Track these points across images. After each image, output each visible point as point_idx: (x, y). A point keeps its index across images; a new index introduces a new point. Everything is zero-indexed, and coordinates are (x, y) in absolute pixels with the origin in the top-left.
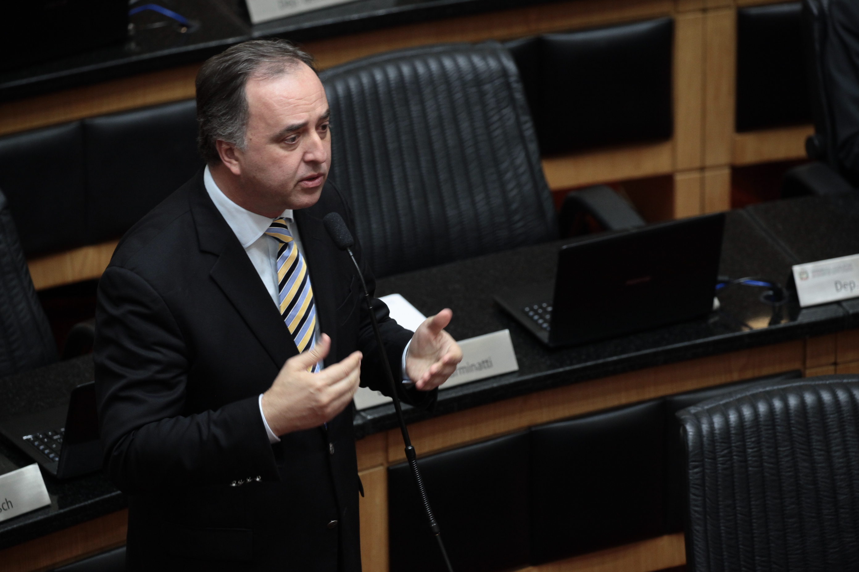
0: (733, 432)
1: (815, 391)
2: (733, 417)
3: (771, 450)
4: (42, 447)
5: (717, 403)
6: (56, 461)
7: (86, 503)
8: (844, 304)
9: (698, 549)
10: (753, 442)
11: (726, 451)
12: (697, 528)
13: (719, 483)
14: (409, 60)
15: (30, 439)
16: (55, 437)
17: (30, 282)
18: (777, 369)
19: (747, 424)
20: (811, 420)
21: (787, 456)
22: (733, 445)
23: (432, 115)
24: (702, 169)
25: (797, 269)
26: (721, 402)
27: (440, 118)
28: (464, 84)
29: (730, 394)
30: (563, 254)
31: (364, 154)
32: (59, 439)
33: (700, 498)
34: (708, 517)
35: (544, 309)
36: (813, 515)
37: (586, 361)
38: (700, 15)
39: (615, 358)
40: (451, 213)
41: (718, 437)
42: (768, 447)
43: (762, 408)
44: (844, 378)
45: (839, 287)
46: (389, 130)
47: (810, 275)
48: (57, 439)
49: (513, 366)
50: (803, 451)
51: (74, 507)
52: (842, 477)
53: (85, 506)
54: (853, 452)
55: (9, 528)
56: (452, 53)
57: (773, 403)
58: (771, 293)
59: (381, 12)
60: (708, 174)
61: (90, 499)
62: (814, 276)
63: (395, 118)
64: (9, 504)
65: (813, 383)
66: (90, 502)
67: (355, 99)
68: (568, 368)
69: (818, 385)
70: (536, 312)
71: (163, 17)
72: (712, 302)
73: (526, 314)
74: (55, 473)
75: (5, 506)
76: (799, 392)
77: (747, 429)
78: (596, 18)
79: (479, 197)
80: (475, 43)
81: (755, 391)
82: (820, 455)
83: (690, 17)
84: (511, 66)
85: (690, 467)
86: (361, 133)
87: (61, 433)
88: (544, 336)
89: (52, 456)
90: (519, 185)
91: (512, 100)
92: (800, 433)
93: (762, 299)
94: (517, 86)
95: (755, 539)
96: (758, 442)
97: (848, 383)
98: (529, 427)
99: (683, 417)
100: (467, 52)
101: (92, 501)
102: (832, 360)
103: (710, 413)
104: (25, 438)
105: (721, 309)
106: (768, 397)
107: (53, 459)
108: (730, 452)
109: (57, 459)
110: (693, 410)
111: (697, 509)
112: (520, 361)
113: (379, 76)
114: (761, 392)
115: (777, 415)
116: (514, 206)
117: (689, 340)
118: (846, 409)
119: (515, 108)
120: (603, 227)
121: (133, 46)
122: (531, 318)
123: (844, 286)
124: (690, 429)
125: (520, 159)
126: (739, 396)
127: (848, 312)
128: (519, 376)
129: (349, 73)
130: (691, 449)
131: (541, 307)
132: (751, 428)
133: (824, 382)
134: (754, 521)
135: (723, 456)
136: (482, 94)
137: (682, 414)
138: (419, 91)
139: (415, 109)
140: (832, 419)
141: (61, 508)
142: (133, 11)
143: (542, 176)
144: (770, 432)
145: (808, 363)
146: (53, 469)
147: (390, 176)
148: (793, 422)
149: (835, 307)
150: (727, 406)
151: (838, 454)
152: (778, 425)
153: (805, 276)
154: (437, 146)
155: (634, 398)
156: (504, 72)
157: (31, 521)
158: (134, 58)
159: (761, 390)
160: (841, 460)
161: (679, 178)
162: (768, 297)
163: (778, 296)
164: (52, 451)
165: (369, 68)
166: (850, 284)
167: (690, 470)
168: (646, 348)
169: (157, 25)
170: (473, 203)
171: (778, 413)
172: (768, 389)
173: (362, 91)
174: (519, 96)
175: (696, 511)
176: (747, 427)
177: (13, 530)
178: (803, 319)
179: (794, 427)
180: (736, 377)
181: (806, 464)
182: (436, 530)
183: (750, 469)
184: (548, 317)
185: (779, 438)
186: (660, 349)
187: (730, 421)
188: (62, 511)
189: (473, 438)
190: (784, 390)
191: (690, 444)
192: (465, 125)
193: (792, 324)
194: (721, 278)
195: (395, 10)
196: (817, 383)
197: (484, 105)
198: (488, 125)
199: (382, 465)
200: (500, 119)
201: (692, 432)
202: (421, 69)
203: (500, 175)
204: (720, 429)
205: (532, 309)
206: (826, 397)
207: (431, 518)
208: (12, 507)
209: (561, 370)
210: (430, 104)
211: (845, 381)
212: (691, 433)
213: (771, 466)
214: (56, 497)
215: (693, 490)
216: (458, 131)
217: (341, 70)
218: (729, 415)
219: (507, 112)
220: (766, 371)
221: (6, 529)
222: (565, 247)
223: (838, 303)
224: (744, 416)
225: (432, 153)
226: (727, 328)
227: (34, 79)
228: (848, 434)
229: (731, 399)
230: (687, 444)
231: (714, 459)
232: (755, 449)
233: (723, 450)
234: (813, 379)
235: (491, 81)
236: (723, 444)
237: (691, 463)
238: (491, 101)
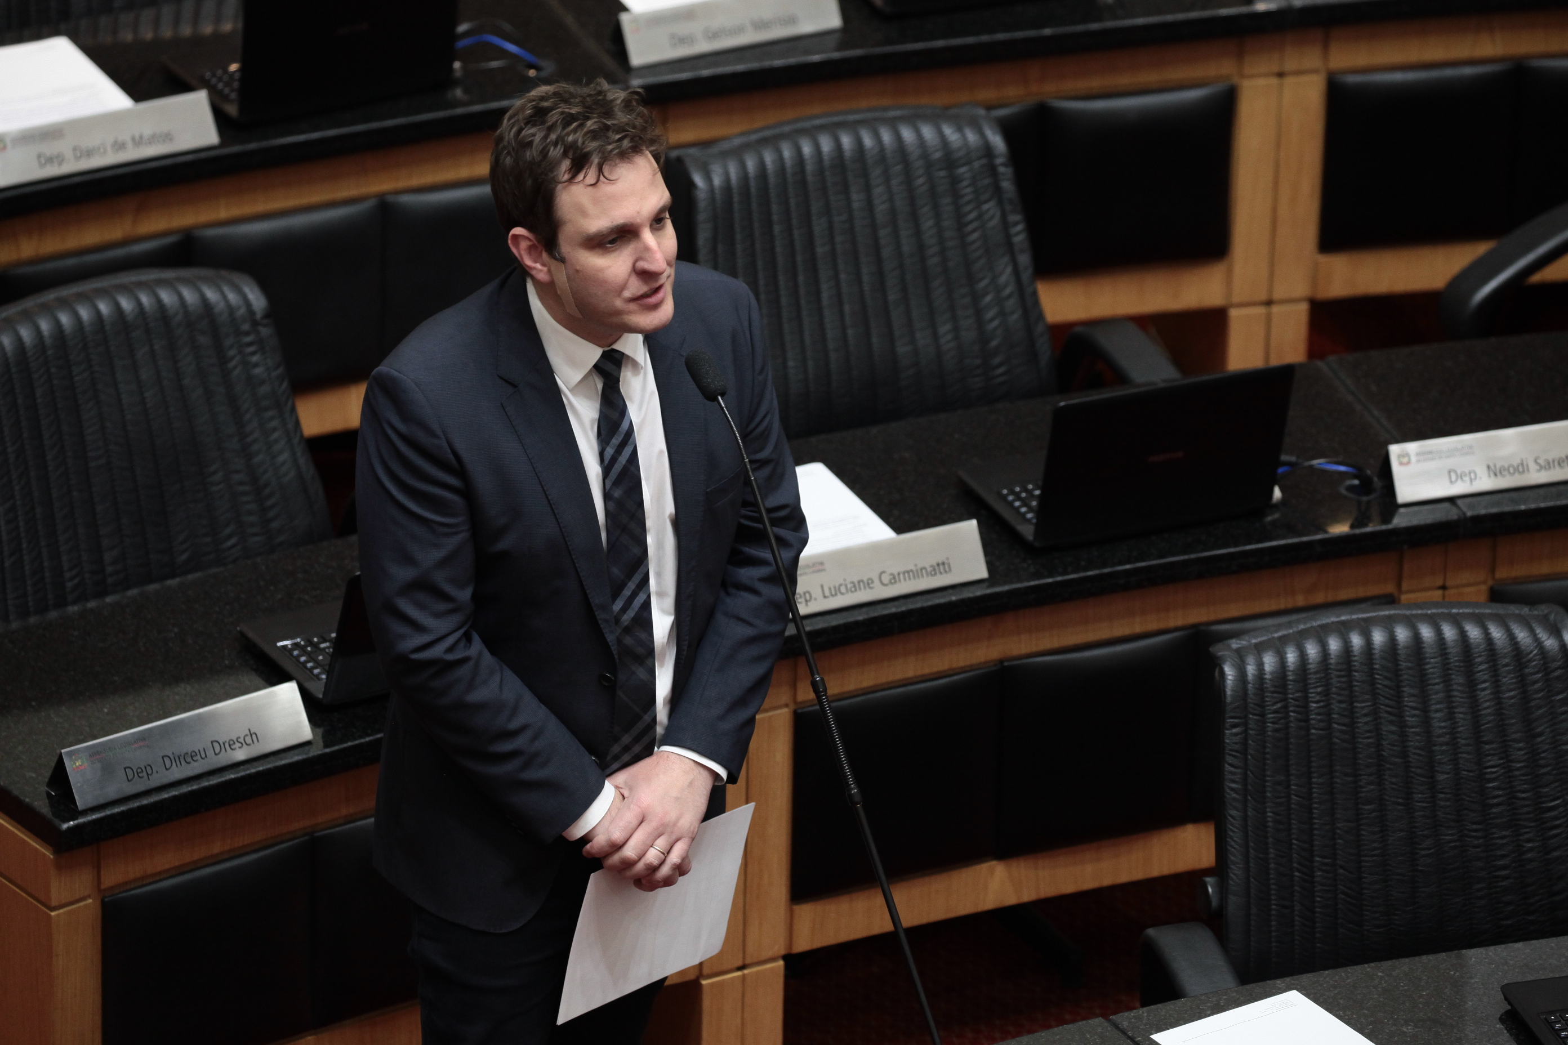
0: (1291, 678)
1: (1411, 623)
2: (1291, 657)
3: (1343, 705)
4: (303, 659)
5: (1270, 636)
6: (322, 679)
7: (363, 741)
8: (1459, 502)
9: (1233, 843)
10: (1318, 694)
11: (1279, 705)
12: (1234, 813)
13: (1268, 750)
14: (852, 127)
15: (287, 645)
16: (323, 646)
17: (297, 424)
18: (1361, 592)
19: (1312, 667)
20: (1404, 665)
21: (1365, 715)
22: (1291, 696)
23: (881, 208)
24: (1269, 303)
25: (1395, 450)
26: (1276, 635)
27: (893, 212)
28: (929, 165)
29: (1289, 625)
30: (1059, 415)
31: (780, 260)
32: (328, 648)
33: (1239, 771)
34: (1249, 798)
35: (1030, 493)
36: (1400, 800)
37: (1086, 569)
38: (1274, 81)
39: (1128, 567)
40: (902, 349)
41: (1268, 685)
42: (1340, 702)
43: (1334, 645)
44: (1453, 608)
45: (1454, 478)
46: (819, 226)
47: (1413, 459)
48: (324, 649)
49: (982, 572)
50: (1389, 709)
51: (345, 745)
52: (1444, 748)
53: (361, 745)
54: (1460, 713)
55: (253, 771)
56: (913, 119)
57: (1349, 638)
58: (1356, 482)
59: (816, 58)
60: (1275, 309)
61: (369, 735)
62: (1418, 461)
63: (827, 210)
64: (254, 736)
65: (1408, 612)
66: (368, 739)
67: (772, 180)
68: (1059, 578)
69: (1416, 616)
70: (1018, 497)
71: (504, 54)
72: (1271, 492)
73: (1004, 498)
74: (321, 696)
75: (248, 740)
76: (1388, 623)
77: (1310, 674)
78: (1124, 80)
79: (944, 328)
80: (947, 108)
81: (1325, 621)
82: (1413, 716)
83: (1261, 82)
84: (997, 141)
85: (1227, 726)
86: (777, 229)
87: (330, 641)
88: (1027, 531)
89: (316, 671)
90: (1002, 314)
91: (998, 190)
92: (1387, 683)
93: (1344, 492)
94: (1006, 172)
95: (1316, 832)
96: (1326, 694)
97: (1458, 614)
98: (1001, 661)
99: (1220, 654)
100: (936, 118)
101: (371, 738)
102: (1440, 583)
103: (1259, 649)
104: (280, 644)
105: (1283, 502)
106: (1343, 630)
107: (317, 676)
108: (1286, 707)
109: (324, 676)
110: (1235, 644)
111: (1234, 785)
112: (990, 565)
113: (807, 149)
114: (1333, 623)
115: (1355, 656)
116: (994, 343)
117: (1236, 545)
118: (1454, 651)
119: (1000, 202)
120: (1121, 378)
121: (459, 93)
122: (1010, 504)
123: (1461, 477)
124: (1230, 672)
125: (1006, 275)
126: (1302, 627)
127: (1464, 514)
128: (988, 587)
129: (764, 142)
130: (1229, 699)
131: (1026, 490)
132: (1316, 673)
133: (1424, 612)
134: (1315, 806)
135: (1275, 712)
136: (954, 181)
137: (1219, 650)
138: (865, 174)
139: (857, 198)
140: (1433, 666)
141: (326, 746)
142: (461, 44)
143: (1036, 303)
144: (1343, 680)
145: (1405, 586)
146: (318, 690)
147: (818, 293)
148: (1377, 666)
149: (1446, 505)
150: (1284, 640)
151: (1438, 715)
152: (1356, 671)
153: (1405, 460)
154: (886, 252)
155: (1153, 625)
156: (988, 150)
157: (283, 762)
158: (459, 111)
159: (1334, 619)
160: (1443, 724)
161: (1234, 313)
162: (1351, 489)
163: (1366, 486)
164: (318, 664)
165: (792, 136)
166: (1470, 473)
167: (1227, 729)
168: (1173, 555)
169: (495, 64)
170: (935, 336)
171: (1356, 653)
172: (1343, 618)
173: (782, 169)
174: (1007, 185)
175: (1232, 789)
176: (1312, 671)
177: (259, 773)
178: (1400, 521)
179: (1378, 674)
180: (1300, 601)
181: (1393, 728)
182: (858, 798)
183: (1313, 731)
184: (1034, 503)
185: (1356, 689)
186: (1193, 556)
187: (1287, 662)
188: (327, 750)
189: (919, 673)
190: (1365, 620)
191: (1229, 692)
192: (928, 224)
193: (1384, 527)
194: (1284, 458)
195: (836, 55)
196: (1414, 612)
197: (956, 196)
198: (961, 225)
199: (787, 706)
200: (979, 217)
201: (1232, 675)
202: (868, 141)
203: (976, 298)
204: (1271, 673)
205: (1012, 492)
206: (1426, 632)
207: (851, 781)
208: (258, 741)
209: (1050, 580)
210: (878, 191)
211: (1454, 611)
212: (1230, 677)
213: (1344, 728)
214: (320, 731)
215: (1229, 759)
216: (918, 233)
217: (754, 137)
218: (1286, 653)
219: (990, 207)
220: (1344, 595)
221: (248, 772)
222: (1062, 404)
223: (1451, 500)
224: (1307, 655)
225: (879, 261)
226: (1291, 530)
227: (316, 135)
228: (1455, 687)
229: (1291, 631)
230: (1225, 692)
231: (1263, 715)
232: (1322, 704)
233: (1274, 704)
234: (1409, 606)
235: (968, 163)
236: (1275, 695)
237: (1229, 720)
238: (967, 191)
